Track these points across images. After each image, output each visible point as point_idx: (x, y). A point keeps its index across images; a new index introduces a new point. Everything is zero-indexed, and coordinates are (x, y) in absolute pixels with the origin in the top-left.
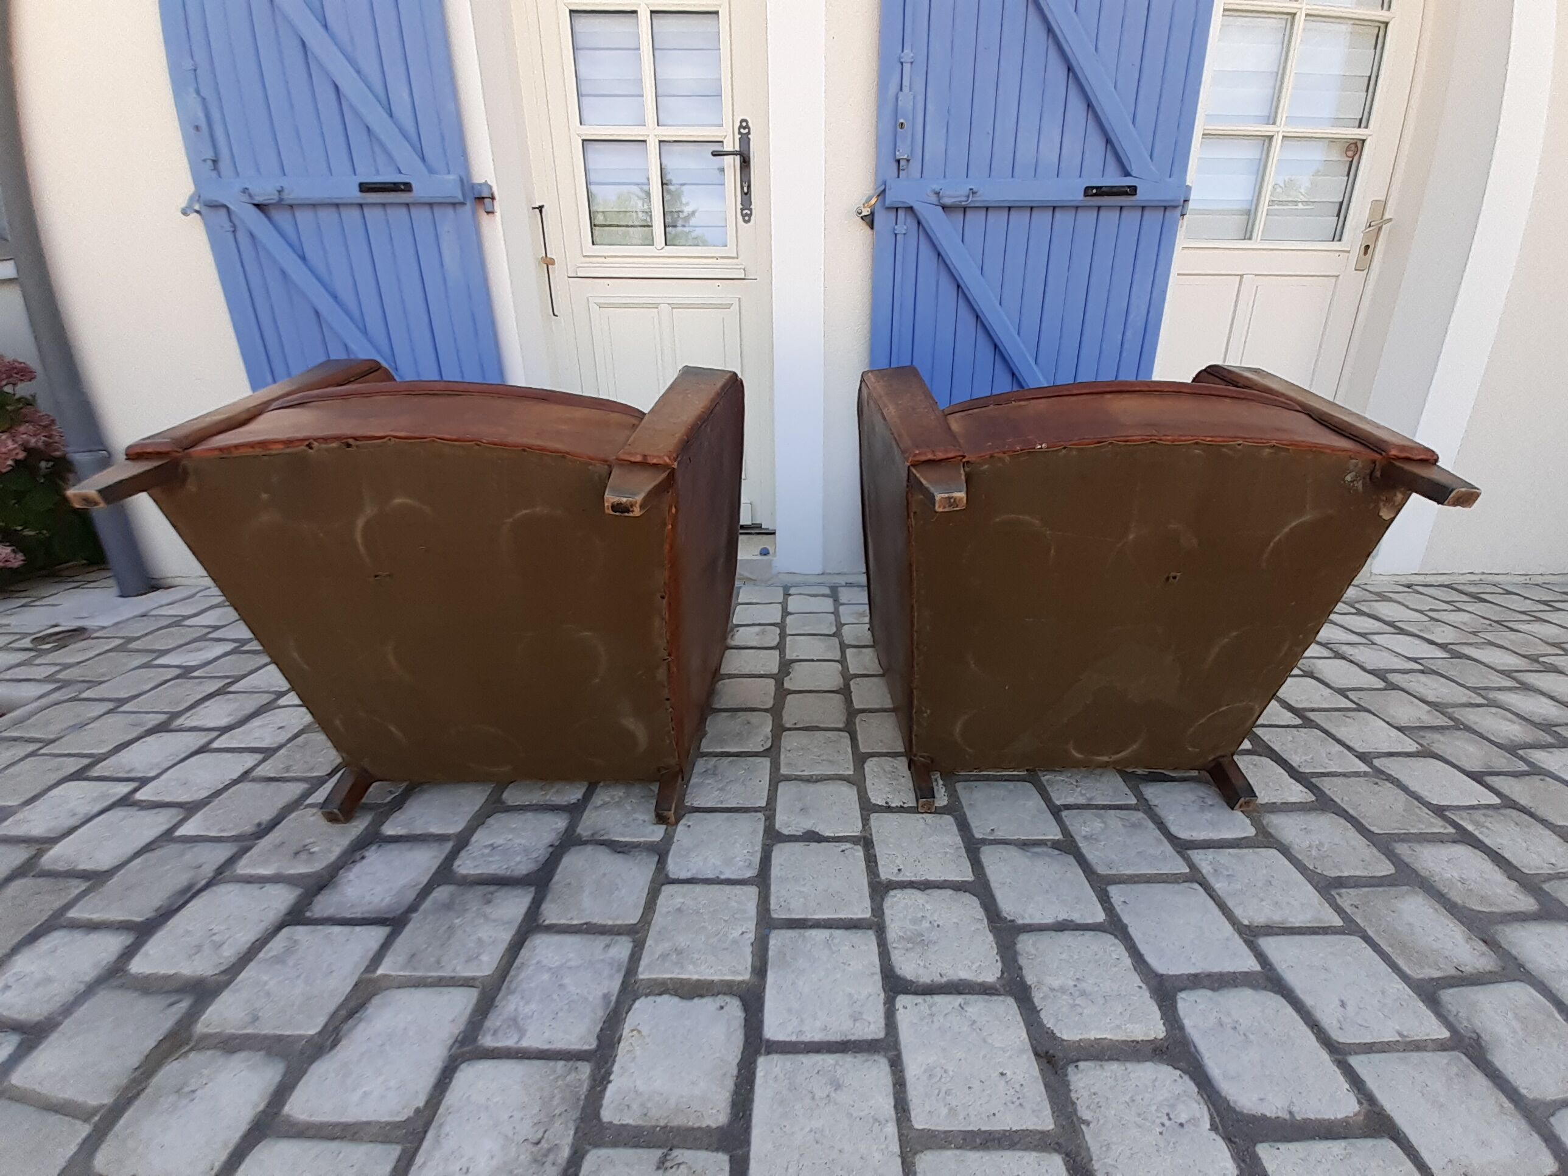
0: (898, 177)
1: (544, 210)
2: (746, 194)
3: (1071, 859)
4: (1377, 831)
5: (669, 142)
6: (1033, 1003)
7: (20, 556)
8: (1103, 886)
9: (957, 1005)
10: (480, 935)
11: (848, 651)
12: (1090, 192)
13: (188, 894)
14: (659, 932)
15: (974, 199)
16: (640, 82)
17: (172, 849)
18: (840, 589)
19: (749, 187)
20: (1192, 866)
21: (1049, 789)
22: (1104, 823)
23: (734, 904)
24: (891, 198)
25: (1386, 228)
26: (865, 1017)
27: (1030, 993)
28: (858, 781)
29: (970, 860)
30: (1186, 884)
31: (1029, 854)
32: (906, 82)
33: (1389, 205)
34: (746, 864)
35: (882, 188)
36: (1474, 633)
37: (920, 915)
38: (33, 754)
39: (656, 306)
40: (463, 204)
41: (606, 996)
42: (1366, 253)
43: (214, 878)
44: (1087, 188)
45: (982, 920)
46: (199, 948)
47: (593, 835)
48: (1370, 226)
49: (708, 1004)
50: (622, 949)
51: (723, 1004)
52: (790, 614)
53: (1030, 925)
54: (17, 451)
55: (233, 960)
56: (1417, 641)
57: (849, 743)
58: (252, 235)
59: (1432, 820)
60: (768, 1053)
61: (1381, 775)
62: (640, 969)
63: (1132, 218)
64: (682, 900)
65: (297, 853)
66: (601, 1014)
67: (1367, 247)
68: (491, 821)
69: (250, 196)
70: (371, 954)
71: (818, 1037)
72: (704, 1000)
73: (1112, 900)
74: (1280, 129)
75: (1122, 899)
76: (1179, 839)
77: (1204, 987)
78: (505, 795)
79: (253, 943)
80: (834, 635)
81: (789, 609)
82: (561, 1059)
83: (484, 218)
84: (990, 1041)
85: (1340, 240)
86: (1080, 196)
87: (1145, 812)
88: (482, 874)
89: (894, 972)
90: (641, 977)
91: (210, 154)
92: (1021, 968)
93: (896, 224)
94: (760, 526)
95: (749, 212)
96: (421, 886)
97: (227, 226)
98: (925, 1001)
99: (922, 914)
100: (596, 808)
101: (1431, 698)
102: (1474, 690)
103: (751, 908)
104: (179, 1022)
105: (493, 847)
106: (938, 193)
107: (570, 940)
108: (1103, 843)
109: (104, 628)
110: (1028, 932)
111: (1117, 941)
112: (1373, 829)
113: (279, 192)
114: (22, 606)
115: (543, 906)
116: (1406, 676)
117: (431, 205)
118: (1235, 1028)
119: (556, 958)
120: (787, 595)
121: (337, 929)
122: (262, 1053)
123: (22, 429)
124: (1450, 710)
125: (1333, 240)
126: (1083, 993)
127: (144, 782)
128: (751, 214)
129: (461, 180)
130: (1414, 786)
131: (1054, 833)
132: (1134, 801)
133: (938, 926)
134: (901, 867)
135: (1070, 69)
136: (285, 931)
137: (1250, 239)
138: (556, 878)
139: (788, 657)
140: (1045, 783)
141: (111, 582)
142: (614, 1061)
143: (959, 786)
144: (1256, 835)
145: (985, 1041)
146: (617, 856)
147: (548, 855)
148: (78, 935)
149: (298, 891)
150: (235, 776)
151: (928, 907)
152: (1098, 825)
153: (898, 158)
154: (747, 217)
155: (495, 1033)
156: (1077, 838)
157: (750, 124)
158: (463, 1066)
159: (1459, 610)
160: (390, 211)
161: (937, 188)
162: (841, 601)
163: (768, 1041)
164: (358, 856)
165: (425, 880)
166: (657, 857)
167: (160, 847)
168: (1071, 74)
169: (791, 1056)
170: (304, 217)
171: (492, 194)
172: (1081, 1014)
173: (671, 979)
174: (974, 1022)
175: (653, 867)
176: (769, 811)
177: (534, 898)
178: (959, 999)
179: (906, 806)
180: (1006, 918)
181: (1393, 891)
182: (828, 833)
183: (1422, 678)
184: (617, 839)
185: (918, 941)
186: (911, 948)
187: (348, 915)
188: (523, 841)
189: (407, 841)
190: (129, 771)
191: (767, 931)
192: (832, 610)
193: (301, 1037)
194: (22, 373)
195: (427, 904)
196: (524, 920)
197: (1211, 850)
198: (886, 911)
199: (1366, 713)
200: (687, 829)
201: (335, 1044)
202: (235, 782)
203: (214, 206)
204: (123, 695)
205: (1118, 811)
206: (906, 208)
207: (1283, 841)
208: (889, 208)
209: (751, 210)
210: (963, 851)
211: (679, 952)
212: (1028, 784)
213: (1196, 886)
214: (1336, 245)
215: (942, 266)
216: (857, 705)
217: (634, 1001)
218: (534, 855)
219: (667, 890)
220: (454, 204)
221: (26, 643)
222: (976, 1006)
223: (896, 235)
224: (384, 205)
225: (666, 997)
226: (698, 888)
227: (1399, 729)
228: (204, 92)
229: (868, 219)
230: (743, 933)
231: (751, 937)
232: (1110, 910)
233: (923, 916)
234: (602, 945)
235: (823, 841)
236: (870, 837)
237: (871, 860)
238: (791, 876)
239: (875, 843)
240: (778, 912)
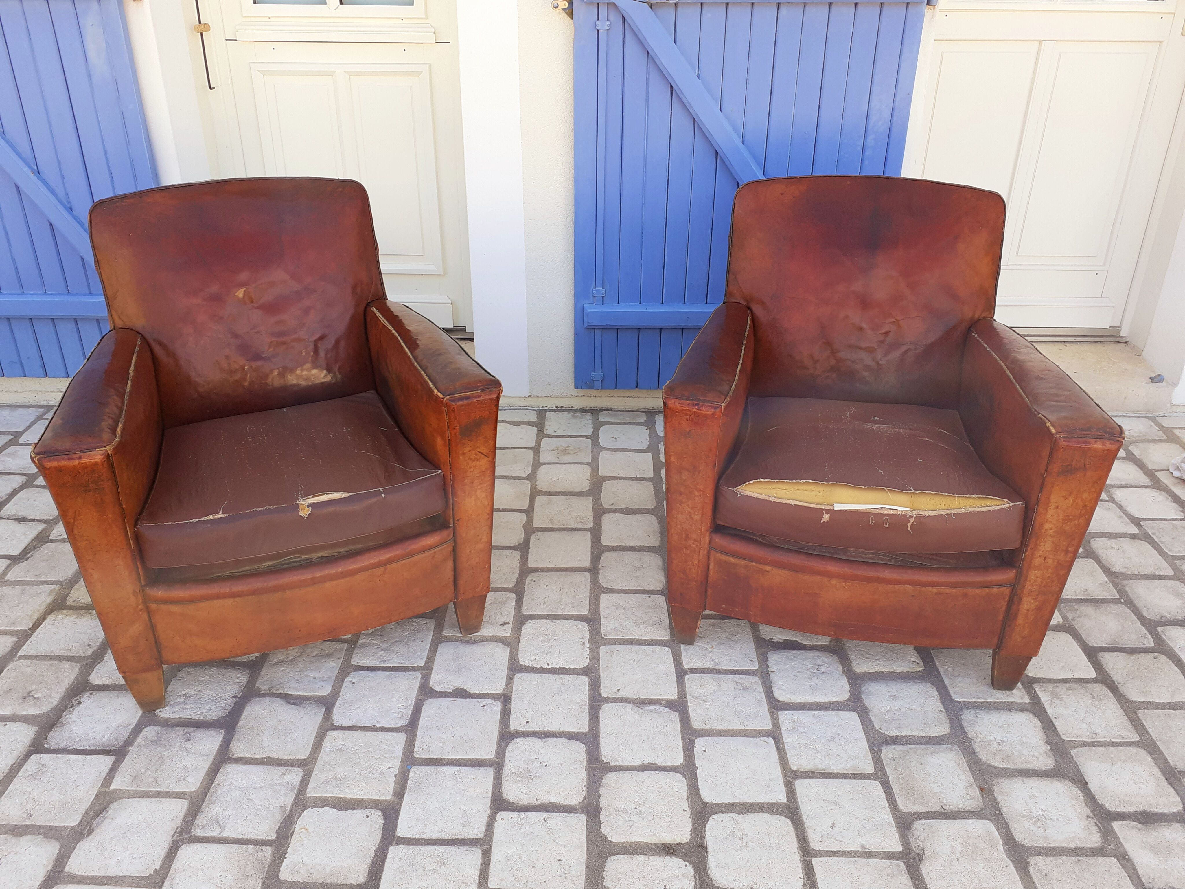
3: (675, 718)
4: (957, 699)
6: (599, 819)
8: (692, 738)
9: (542, 818)
10: (184, 763)
11: (538, 499)
14: (323, 765)
18: (549, 415)
20: (775, 724)
23: (385, 746)
26: (473, 824)
27: (600, 812)
28: (512, 643)
29: (590, 715)
30: (763, 738)
31: (640, 710)
34: (400, 716)
37: (533, 758)
41: (283, 807)
45: (583, 762)
47: (270, 689)
49: (358, 814)
50: (295, 776)
51: (368, 814)
53: (621, 766)
57: (514, 604)
60: (398, 844)
62: (308, 790)
64: (343, 744)
65: (25, 698)
66: (279, 818)
70: (104, 775)
71: (435, 836)
72: (355, 812)
73: (695, 749)
75: (704, 748)
76: (778, 701)
79: (12, 766)
80: (528, 478)
82: (251, 844)
88: (180, 718)
89: (502, 797)
90: (309, 795)
92: (599, 796)
96: (132, 727)
98: (519, 815)
99: (535, 757)
103: (399, 749)
105: (186, 696)
107: (254, 769)
110: (615, 771)
111: (684, 781)
115: (232, 745)
119: (244, 781)
121: (72, 757)
122: (41, 836)
131: (671, 694)
132: (756, 667)
133: (546, 766)
134: (529, 720)
136: (33, 757)
138: (241, 723)
142: (288, 846)
144: (848, 699)
146: (290, 706)
147: (232, 705)
149: (35, 728)
151: (542, 751)
155: (203, 828)
156: (689, 698)
158: (183, 847)
162: (546, 432)
163: (399, 837)
165: (134, 721)
166: (325, 708)
169: (413, 846)
173: (331, 797)
174: (551, 829)
175: (321, 716)
176: (426, 670)
177: (224, 738)
178: (545, 815)
179: (549, 667)
180: (603, 761)
182: (474, 691)
184: (290, 693)
185: (527, 775)
186: (519, 780)
187: (80, 747)
188: (211, 693)
189: (114, 690)
191: (408, 768)
193: (66, 827)
195: (140, 740)
196: (217, 754)
198: (507, 754)
200: (351, 685)
201: (90, 832)
205: (736, 676)
207: (868, 706)
210: (587, 707)
211: (339, 780)
212: (668, 651)
213: (771, 741)
217: (303, 810)
218: (222, 704)
219: (331, 735)
222: (557, 819)
225: (327, 809)
226: (356, 734)
230: (389, 768)
231: (396, 771)
232: (690, 757)
233: (536, 759)
234: (279, 773)
235: (468, 697)
236: (509, 694)
237: (506, 714)
238: (434, 726)
239: (512, 700)
240: (419, 753)
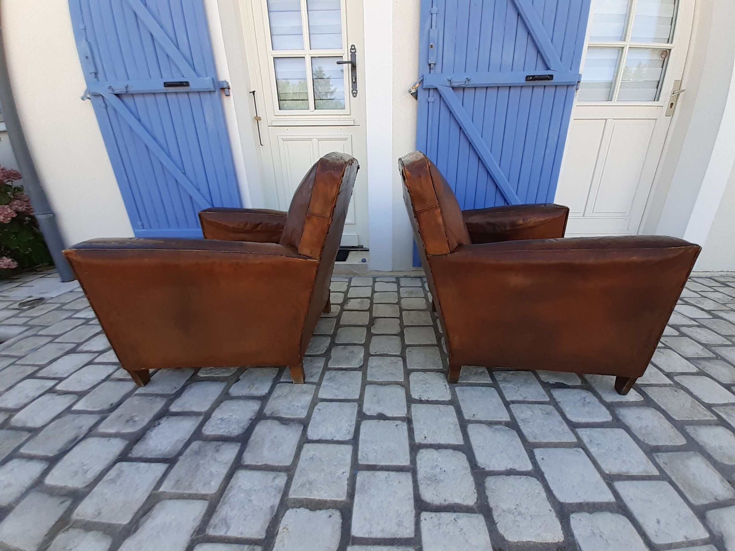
0: (430, 73)
1: (255, 93)
2: (354, 83)
3: (515, 433)
4: (677, 419)
5: (316, 57)
6: (493, 519)
7: (16, 263)
8: (531, 449)
9: (453, 518)
10: (211, 470)
11: (404, 312)
12: (529, 79)
13: (75, 442)
14: (301, 471)
15: (469, 83)
16: (301, 28)
17: (69, 417)
18: (401, 279)
19: (356, 79)
20: (578, 438)
21: (504, 392)
22: (532, 412)
23: (340, 456)
24: (426, 84)
25: (681, 94)
26: (404, 524)
27: (492, 513)
28: (406, 385)
29: (462, 432)
30: (575, 449)
31: (492, 429)
32: (434, 24)
33: (683, 82)
34: (347, 432)
35: (422, 78)
36: (724, 304)
38: (13, 364)
39: (310, 140)
40: (214, 91)
41: (272, 507)
42: (671, 107)
43: (87, 434)
44: (527, 77)
45: (467, 468)
46: (76, 473)
47: (272, 414)
48: (673, 93)
49: (323, 514)
50: (281, 480)
51: (331, 514)
52: (376, 292)
53: (493, 471)
54: (12, 213)
55: (92, 480)
56: (695, 309)
57: (402, 363)
58: (115, 110)
59: (706, 412)
60: (353, 544)
61: (678, 386)
62: (290, 493)
63: (550, 91)
64: (314, 453)
65: (128, 421)
66: (269, 518)
67: (672, 104)
68: (222, 405)
69: (113, 90)
70: (158, 479)
71: (379, 535)
72: (322, 512)
73: (536, 457)
74: (628, 43)
75: (541, 457)
76: (572, 422)
77: (585, 511)
78: (231, 390)
79: (102, 471)
80: (397, 304)
81: (376, 290)
82: (247, 544)
83: (225, 98)
84: (470, 542)
85: (658, 100)
86: (523, 81)
87: (554, 406)
88: (216, 434)
89: (421, 498)
90: (290, 497)
91: (93, 70)
92: (487, 497)
93: (429, 97)
94: (362, 247)
95: (356, 92)
96: (185, 441)
97: (103, 105)
98: (436, 516)
99: (436, 464)
100: (275, 399)
101: (704, 342)
102: (725, 336)
103: (348, 458)
104: (65, 512)
105: (222, 420)
106: (450, 81)
107: (256, 474)
108: (531, 424)
109: (53, 298)
110: (491, 476)
111: (538, 482)
112: (674, 417)
113: (126, 88)
114: (17, 287)
115: (244, 455)
116: (690, 329)
117: (199, 92)
118: (601, 536)
119: (248, 484)
120: (375, 282)
121: (143, 465)
122: (102, 532)
123: (15, 203)
124: (713, 348)
125: (654, 101)
126: (520, 513)
127: (61, 380)
128: (357, 93)
129: (213, 79)
130: (696, 393)
131: (506, 418)
132: (548, 399)
133: (444, 471)
134: (426, 436)
135: (519, 14)
136: (118, 465)
137: (611, 100)
138: (251, 439)
139: (373, 316)
140: (501, 388)
141: (57, 275)
142: (274, 546)
143: (457, 389)
144: (613, 420)
145: (467, 541)
146: (282, 426)
147: (249, 425)
148: (23, 461)
149: (127, 442)
150: (103, 378)
151: (440, 459)
152: (529, 413)
153: (430, 63)
154: (355, 95)
155: (215, 527)
156: (518, 420)
157: (356, 47)
158: (197, 546)
159: (716, 291)
160: (179, 96)
161: (449, 78)
162: (401, 285)
163: (353, 537)
164: (157, 423)
165: (188, 437)
166: (303, 427)
167: (63, 416)
168: (519, 17)
169: (364, 547)
170: (139, 100)
171: (229, 87)
172: (518, 526)
173: (305, 499)
174: (462, 529)
175: (300, 433)
176: (360, 401)
177: (240, 449)
178: (454, 515)
179: (430, 400)
180: (480, 467)
181: (685, 454)
182: (389, 415)
183: (698, 330)
184: (284, 416)
185: (434, 479)
186: (430, 484)
187: (149, 456)
188: (237, 417)
189: (181, 415)
190: (55, 375)
191: (356, 471)
192: (396, 290)
193: (120, 525)
194: (16, 176)
195: (188, 451)
196: (234, 462)
197: (589, 429)
198: (418, 461)
199: (670, 350)
200: (318, 411)
201: (135, 530)
202: (103, 381)
203: (96, 95)
204: (57, 333)
205: (539, 405)
206: (434, 89)
207: (627, 424)
208: (424, 89)
209: (357, 91)
210: (458, 427)
211: (311, 483)
212: (493, 389)
213: (580, 450)
214: (656, 103)
215: (452, 119)
216: (407, 342)
217: (286, 511)
218: (242, 425)
219: (306, 446)
220: (210, 92)
221: (16, 306)
222: (464, 519)
223: (429, 102)
224: (176, 93)
225: (302, 509)
226: (322, 446)
227: (687, 359)
228: (90, 40)
229: (414, 95)
230: (343, 473)
231: (347, 475)
232: (535, 464)
233: (437, 465)
234: (272, 477)
235: (387, 419)
236: (411, 417)
237: (411, 431)
238: (369, 440)
239: (413, 421)
240: (362, 461)
